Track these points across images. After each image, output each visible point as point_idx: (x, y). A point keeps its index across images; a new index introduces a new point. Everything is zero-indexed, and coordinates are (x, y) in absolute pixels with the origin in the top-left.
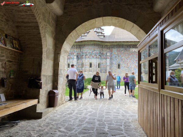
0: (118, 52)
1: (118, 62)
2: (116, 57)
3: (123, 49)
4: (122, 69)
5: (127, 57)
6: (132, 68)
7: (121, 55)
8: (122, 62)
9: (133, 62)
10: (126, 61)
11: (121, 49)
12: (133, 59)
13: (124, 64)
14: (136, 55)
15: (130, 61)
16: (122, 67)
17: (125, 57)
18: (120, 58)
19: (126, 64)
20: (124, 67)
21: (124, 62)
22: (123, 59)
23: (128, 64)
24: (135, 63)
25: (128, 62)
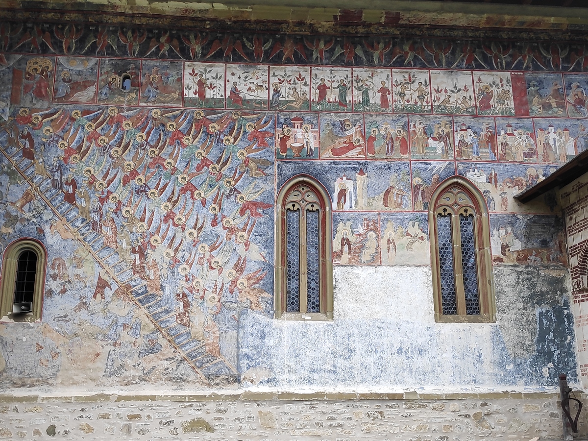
0: (28, 102)
1: (11, 220)
4: (67, 319)
5: (143, 158)
6: (203, 297)
7: (66, 131)
8: (71, 228)
9: (211, 228)
10: (128, 208)
11: (62, 59)
12: (211, 186)
13: (96, 247)
14: (245, 135)
15: (178, 216)
16: (68, 286)
17: (113, 158)
18: (51, 168)
19: (117, 248)
20: (95, 296)
21: (101, 227)
22: (91, 183)
23: (153, 248)
24: (234, 236)
25: (145, 224)
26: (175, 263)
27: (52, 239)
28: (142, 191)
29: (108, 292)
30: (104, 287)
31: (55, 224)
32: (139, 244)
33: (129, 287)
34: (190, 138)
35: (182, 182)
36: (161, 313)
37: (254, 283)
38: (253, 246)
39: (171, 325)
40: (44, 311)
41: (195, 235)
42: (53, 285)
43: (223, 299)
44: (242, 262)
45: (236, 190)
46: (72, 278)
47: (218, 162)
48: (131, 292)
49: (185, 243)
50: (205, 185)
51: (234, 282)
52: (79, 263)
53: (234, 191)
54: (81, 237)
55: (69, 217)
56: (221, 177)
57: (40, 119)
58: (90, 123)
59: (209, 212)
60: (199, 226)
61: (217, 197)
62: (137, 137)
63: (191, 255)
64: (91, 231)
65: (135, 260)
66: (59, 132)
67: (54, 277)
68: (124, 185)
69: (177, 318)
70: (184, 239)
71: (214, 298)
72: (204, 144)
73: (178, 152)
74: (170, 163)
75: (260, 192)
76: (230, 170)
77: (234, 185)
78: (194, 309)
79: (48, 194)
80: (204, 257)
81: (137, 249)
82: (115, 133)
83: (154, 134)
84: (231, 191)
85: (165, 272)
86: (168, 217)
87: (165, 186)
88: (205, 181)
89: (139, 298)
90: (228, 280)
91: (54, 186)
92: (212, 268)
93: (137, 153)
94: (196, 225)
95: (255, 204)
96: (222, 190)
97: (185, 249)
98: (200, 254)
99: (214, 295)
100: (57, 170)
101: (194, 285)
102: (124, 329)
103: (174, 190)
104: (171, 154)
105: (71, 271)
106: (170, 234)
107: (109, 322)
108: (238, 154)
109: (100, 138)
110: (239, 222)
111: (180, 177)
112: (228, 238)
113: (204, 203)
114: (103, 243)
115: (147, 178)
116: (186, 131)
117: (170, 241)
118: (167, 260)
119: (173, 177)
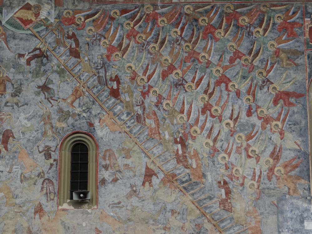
4: (120, 205)
5: (178, 53)
6: (242, 184)
7: (107, 30)
8: (118, 121)
9: (247, 118)
10: (168, 102)
12: (244, 77)
13: (142, 139)
14: (274, 27)
15: (215, 107)
16: (119, 175)
17: (151, 54)
18: (96, 65)
19: (161, 139)
20: (144, 184)
21: (145, 120)
22: (133, 79)
23: (194, 138)
24: (269, 125)
25: (185, 115)
26: (215, 151)
27: (101, 132)
28: (179, 85)
29: (155, 181)
30: (151, 176)
31: (103, 118)
32: (181, 135)
33: (174, 176)
34: (222, 31)
35: (216, 75)
36: (205, 199)
37: (291, 171)
38: (288, 135)
39: (214, 211)
40: (100, 199)
41: (232, 125)
42: (106, 174)
43: (262, 186)
44: (278, 150)
45: (268, 81)
46: (122, 168)
47: (250, 54)
48: (176, 180)
49: (223, 134)
50: (239, 77)
51: (271, 170)
52: (128, 154)
53: (267, 82)
54: (128, 130)
55: (116, 111)
56: (252, 68)
57: (83, 20)
58: (128, 22)
59: (243, 103)
60: (235, 116)
61: (250, 88)
62: (172, 33)
63: (229, 144)
64: (135, 124)
65: (178, 150)
66: (100, 31)
67: (106, 167)
68: (163, 79)
69: (220, 204)
70: (222, 130)
71: (253, 185)
72: (235, 37)
73: (211, 46)
74: (204, 57)
75: (291, 82)
76: (262, 61)
77: (267, 76)
78: (235, 195)
79: (95, 90)
80: (242, 146)
81: (178, 140)
82: (152, 30)
83: (187, 29)
84: (264, 82)
85: (206, 161)
86: (206, 109)
87: (201, 79)
88: (238, 73)
89: (184, 185)
90: (265, 167)
91: (99, 82)
92: (249, 157)
93: (173, 48)
94: (232, 115)
95: (287, 94)
96: (255, 81)
97: (223, 139)
98: (237, 143)
99: (253, 182)
100: (102, 67)
101: (234, 173)
102: (173, 214)
103: (209, 83)
104: (205, 48)
105: (121, 161)
106: (208, 125)
107: (158, 208)
108: (268, 45)
109: (139, 35)
110: (273, 112)
111: (214, 70)
112: (264, 128)
113: (238, 94)
114: (148, 135)
115: (184, 72)
116: (218, 25)
117: (208, 132)
118: (207, 149)
119: (208, 70)
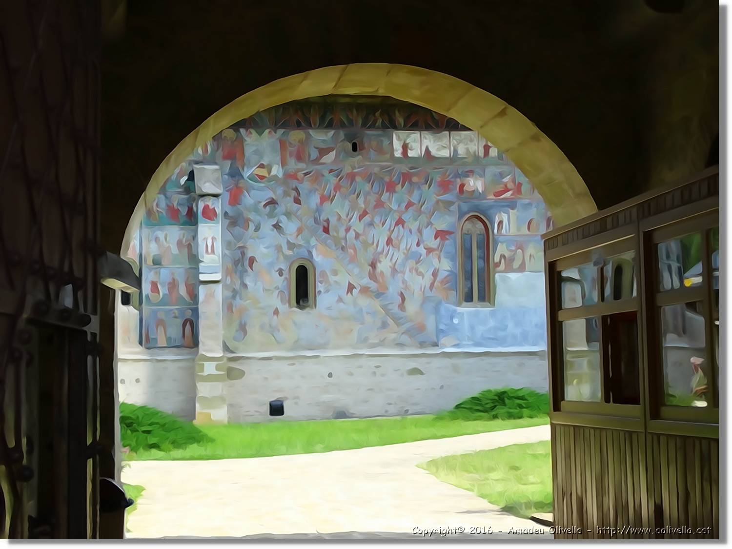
0: (293, 165)
1: (291, 246)
2: (272, 202)
3: (331, 133)
4: (332, 308)
5: (370, 202)
6: (413, 294)
7: (320, 185)
8: (329, 250)
9: (416, 248)
11: (311, 132)
12: (415, 220)
13: (345, 262)
14: (436, 184)
15: (395, 241)
16: (330, 288)
17: (351, 203)
18: (312, 210)
19: (358, 262)
20: (347, 294)
21: (347, 250)
22: (339, 220)
23: (381, 262)
24: (431, 254)
26: (395, 272)
27: (317, 258)
29: (355, 292)
30: (352, 288)
31: (318, 248)
32: (372, 260)
33: (367, 288)
34: (400, 186)
36: (388, 304)
37: (445, 285)
39: (395, 311)
40: (317, 303)
42: (321, 287)
43: (426, 295)
44: (437, 270)
45: (431, 222)
46: (332, 283)
48: (369, 291)
49: (400, 259)
50: (411, 220)
51: (432, 284)
52: (336, 273)
54: (336, 256)
55: (327, 243)
58: (335, 178)
59: (414, 238)
61: (419, 227)
62: (365, 187)
63: (404, 267)
64: (341, 252)
65: (370, 271)
66: (315, 185)
68: (359, 221)
69: (398, 307)
70: (399, 256)
72: (409, 191)
73: (392, 197)
75: (446, 224)
76: (427, 208)
77: (430, 219)
78: (408, 301)
79: (312, 228)
81: (370, 263)
82: (351, 185)
83: (376, 184)
84: (428, 223)
86: (389, 242)
87: (385, 221)
88: (411, 217)
89: (374, 294)
90: (428, 282)
91: (315, 222)
93: (366, 198)
95: (444, 232)
96: (422, 223)
97: (400, 263)
98: (410, 266)
99: (420, 292)
100: (317, 212)
101: (407, 286)
103: (391, 223)
105: (331, 278)
106: (390, 253)
107: (357, 310)
108: (431, 197)
109: (342, 189)
110: (434, 244)
111: (394, 214)
112: (428, 255)
114: (349, 260)
115: (374, 216)
116: (397, 182)
117: (390, 258)
118: (390, 270)
119: (390, 215)
